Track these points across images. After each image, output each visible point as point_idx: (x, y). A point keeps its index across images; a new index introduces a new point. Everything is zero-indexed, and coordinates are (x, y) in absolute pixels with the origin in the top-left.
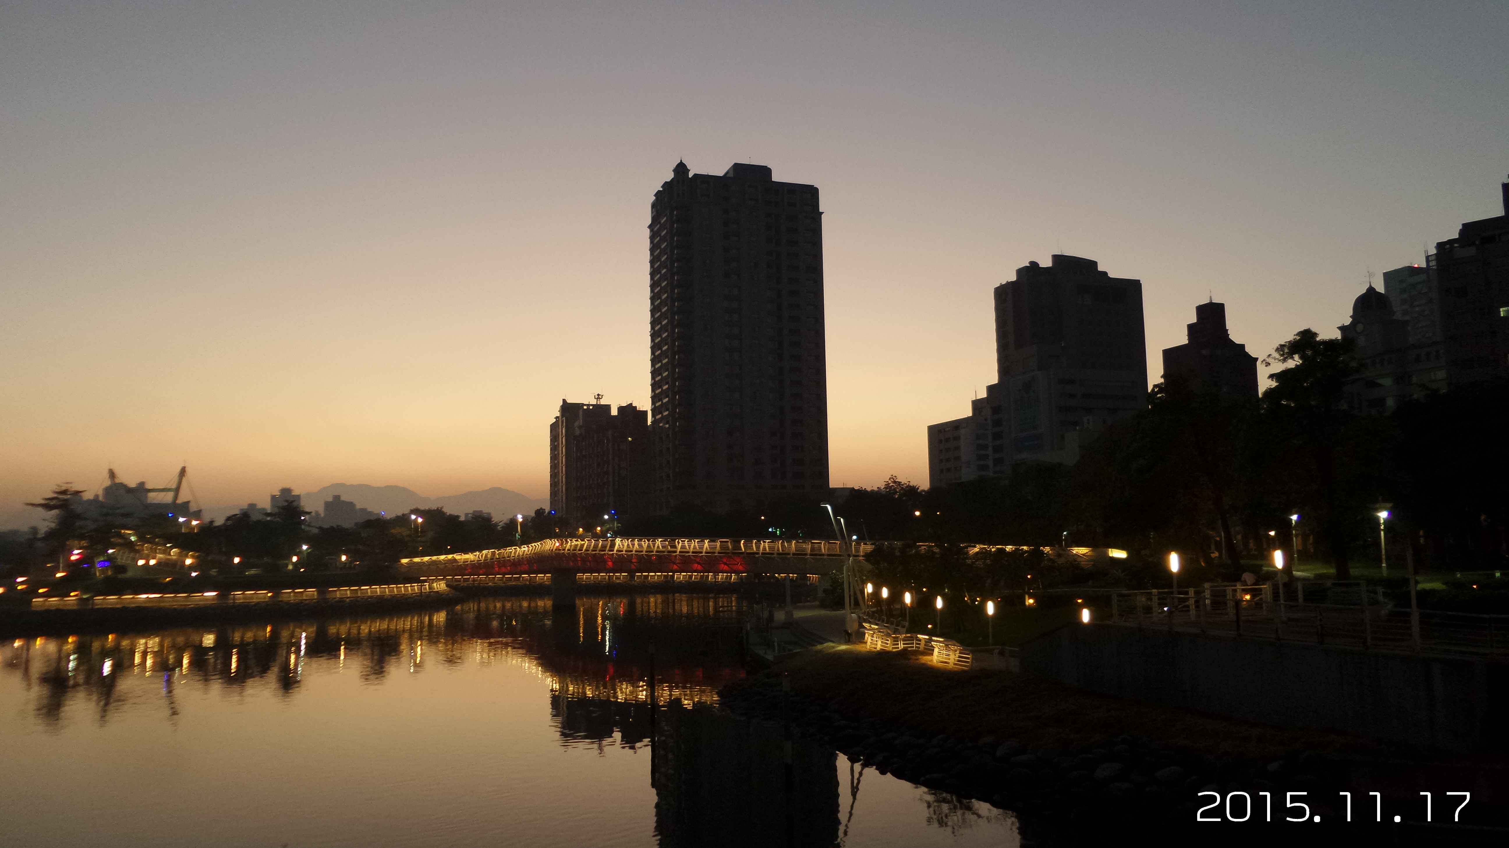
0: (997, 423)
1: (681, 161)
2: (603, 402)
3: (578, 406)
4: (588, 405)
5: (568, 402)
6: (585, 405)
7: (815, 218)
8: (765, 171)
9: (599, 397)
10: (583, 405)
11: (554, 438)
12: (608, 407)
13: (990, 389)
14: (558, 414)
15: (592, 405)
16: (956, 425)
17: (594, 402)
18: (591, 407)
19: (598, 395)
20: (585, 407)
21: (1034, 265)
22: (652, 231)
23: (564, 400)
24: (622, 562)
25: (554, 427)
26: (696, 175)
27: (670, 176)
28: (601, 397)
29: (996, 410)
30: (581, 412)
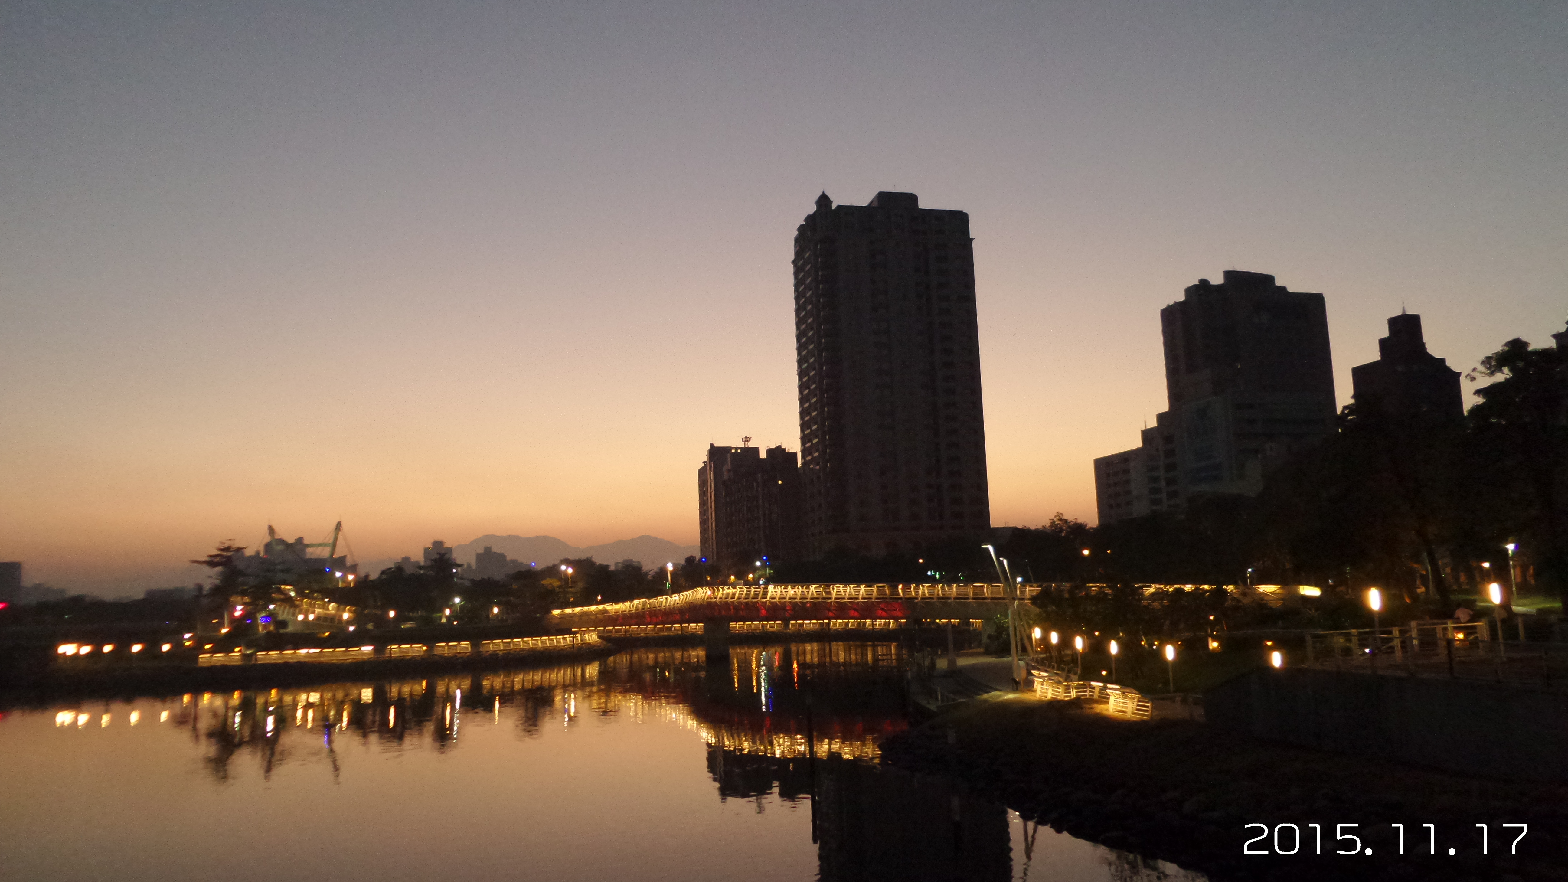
0: (1169, 453)
1: (823, 192)
2: (751, 445)
3: (727, 450)
4: (736, 449)
5: (716, 445)
6: (733, 448)
7: (966, 244)
8: (912, 199)
9: (746, 440)
10: (731, 448)
11: (703, 484)
12: (756, 450)
13: (1161, 417)
14: (706, 459)
15: (739, 448)
16: (1124, 458)
17: (742, 445)
18: (739, 451)
19: (746, 437)
20: (733, 451)
21: (1204, 283)
22: (795, 266)
23: (712, 445)
24: (776, 610)
25: (702, 472)
26: (839, 207)
27: (812, 209)
28: (748, 440)
29: (1168, 439)
30: (729, 456)
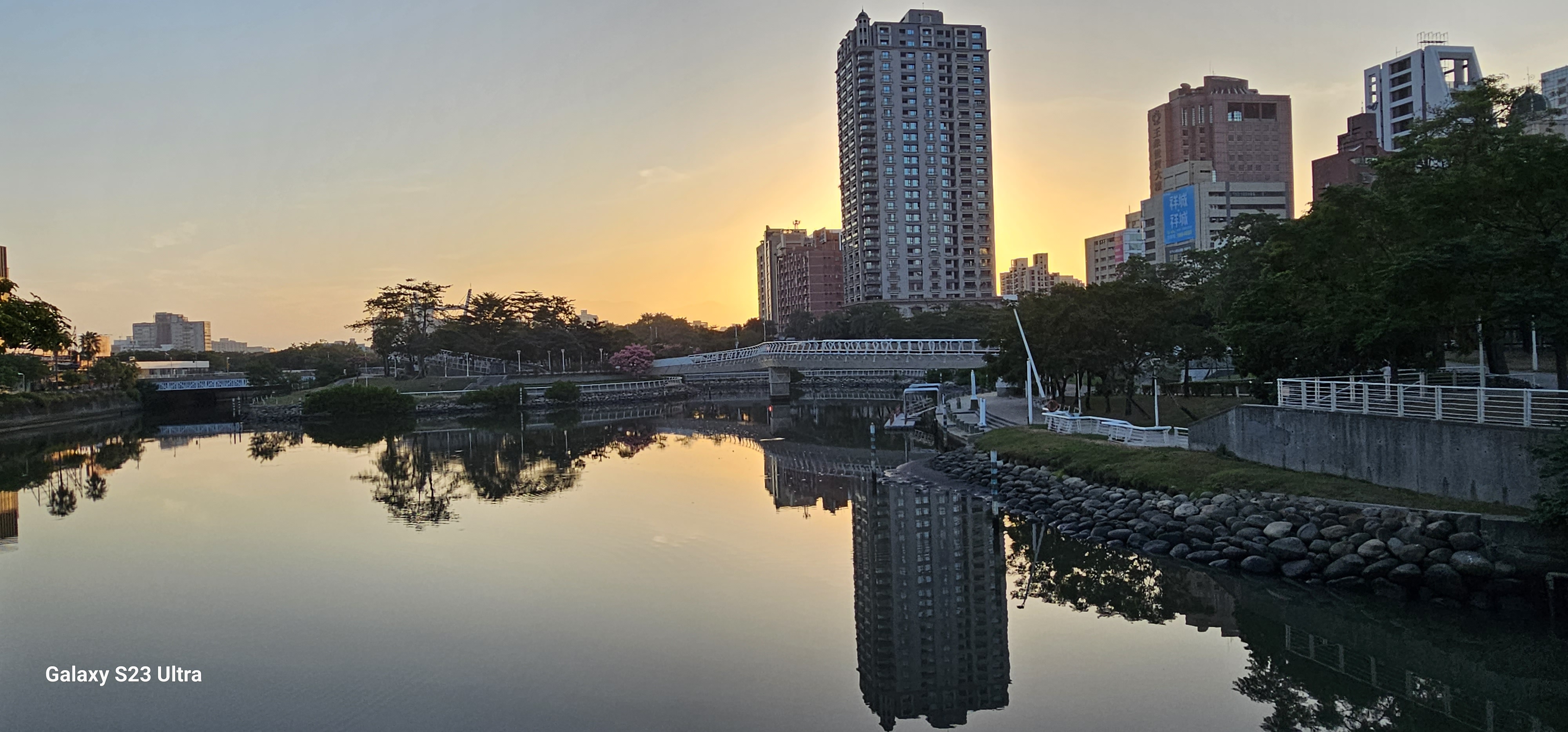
0: (1150, 234)
1: (863, 11)
2: (800, 227)
3: (779, 231)
4: (788, 231)
5: (771, 227)
6: (785, 230)
7: (983, 54)
8: (937, 16)
9: (796, 223)
10: (783, 230)
11: (760, 259)
12: (804, 232)
13: (1144, 203)
14: (763, 238)
15: (791, 230)
16: (1110, 238)
17: (792, 227)
18: (790, 232)
19: (795, 220)
20: (785, 232)
21: (1185, 88)
22: (839, 75)
23: (767, 227)
25: (759, 250)
26: (876, 24)
27: (853, 25)
28: (798, 223)
29: (1150, 222)
30: (782, 236)
